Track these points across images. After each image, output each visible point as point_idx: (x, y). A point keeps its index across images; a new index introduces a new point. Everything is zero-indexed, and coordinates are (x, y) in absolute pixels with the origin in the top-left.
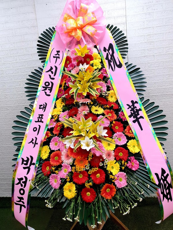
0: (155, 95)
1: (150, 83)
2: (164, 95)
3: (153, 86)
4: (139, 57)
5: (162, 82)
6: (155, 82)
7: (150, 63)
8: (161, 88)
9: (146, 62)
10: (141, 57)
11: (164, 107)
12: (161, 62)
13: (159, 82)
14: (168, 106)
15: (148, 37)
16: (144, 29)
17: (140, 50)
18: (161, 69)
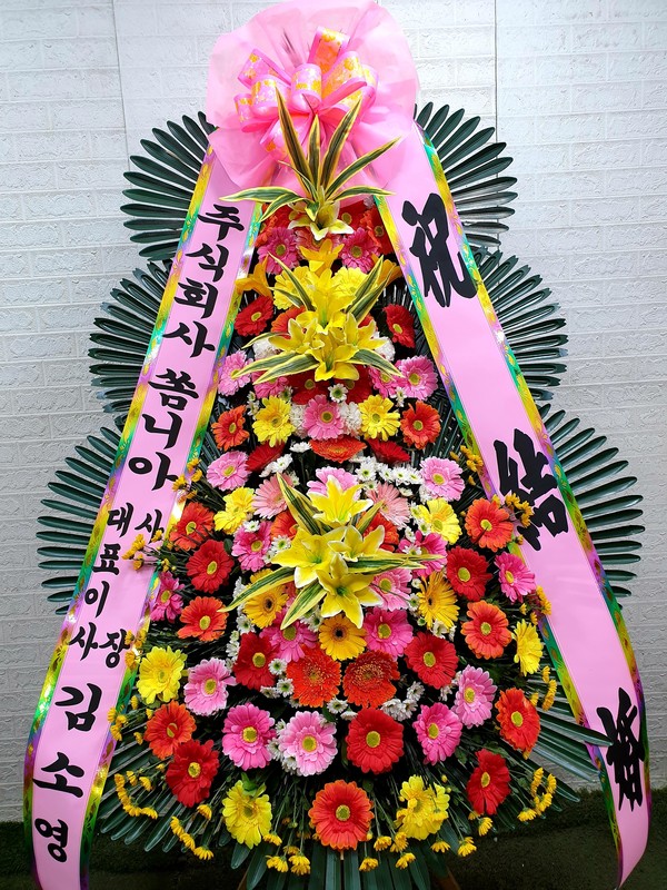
0: (600, 386)
1: (582, 336)
2: (632, 384)
3: (593, 349)
4: (540, 231)
5: (624, 334)
6: (601, 335)
7: (582, 256)
8: (622, 359)
9: (570, 253)
10: (549, 230)
11: (630, 434)
12: (626, 254)
13: (616, 334)
14: (644, 430)
15: (580, 152)
16: (562, 117)
17: (544, 203)
18: (625, 281)
